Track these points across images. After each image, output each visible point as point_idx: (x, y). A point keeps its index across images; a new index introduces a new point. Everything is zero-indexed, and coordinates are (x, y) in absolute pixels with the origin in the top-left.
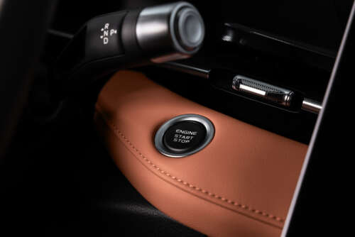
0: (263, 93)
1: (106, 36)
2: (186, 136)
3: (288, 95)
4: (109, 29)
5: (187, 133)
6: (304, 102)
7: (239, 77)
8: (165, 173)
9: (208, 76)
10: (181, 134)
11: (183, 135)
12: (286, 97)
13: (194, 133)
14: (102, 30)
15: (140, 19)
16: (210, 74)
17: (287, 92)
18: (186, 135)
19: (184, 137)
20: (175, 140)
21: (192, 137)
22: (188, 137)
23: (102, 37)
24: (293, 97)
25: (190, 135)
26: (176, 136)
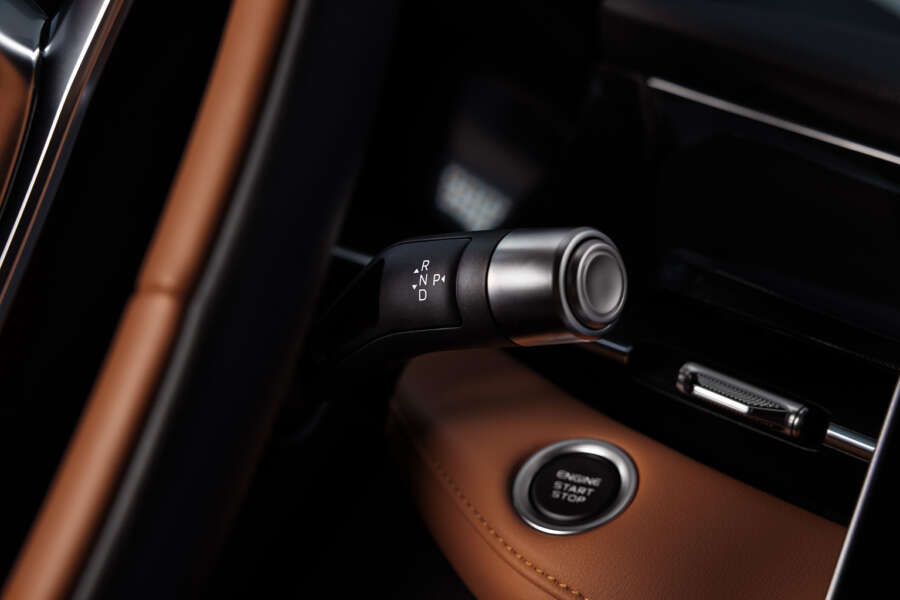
0: (743, 408)
1: (423, 286)
2: (577, 487)
3: (797, 414)
4: (430, 272)
5: (579, 481)
6: (829, 432)
7: (692, 368)
8: (534, 568)
9: (625, 359)
10: (567, 481)
11: (572, 483)
12: (792, 418)
13: (595, 482)
14: (417, 271)
15: (495, 256)
16: (630, 354)
17: (792, 408)
18: (578, 485)
19: (573, 489)
20: (556, 495)
21: (590, 490)
22: (582, 490)
23: (414, 287)
24: (805, 418)
25: (586, 486)
26: (558, 485)
